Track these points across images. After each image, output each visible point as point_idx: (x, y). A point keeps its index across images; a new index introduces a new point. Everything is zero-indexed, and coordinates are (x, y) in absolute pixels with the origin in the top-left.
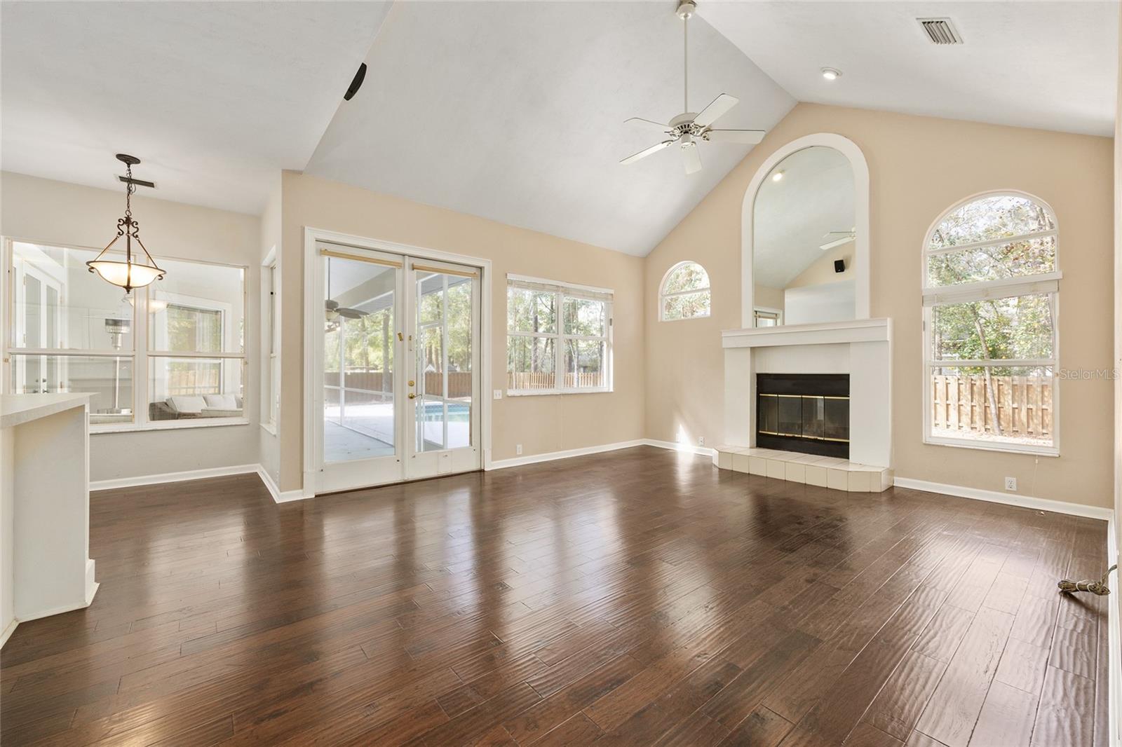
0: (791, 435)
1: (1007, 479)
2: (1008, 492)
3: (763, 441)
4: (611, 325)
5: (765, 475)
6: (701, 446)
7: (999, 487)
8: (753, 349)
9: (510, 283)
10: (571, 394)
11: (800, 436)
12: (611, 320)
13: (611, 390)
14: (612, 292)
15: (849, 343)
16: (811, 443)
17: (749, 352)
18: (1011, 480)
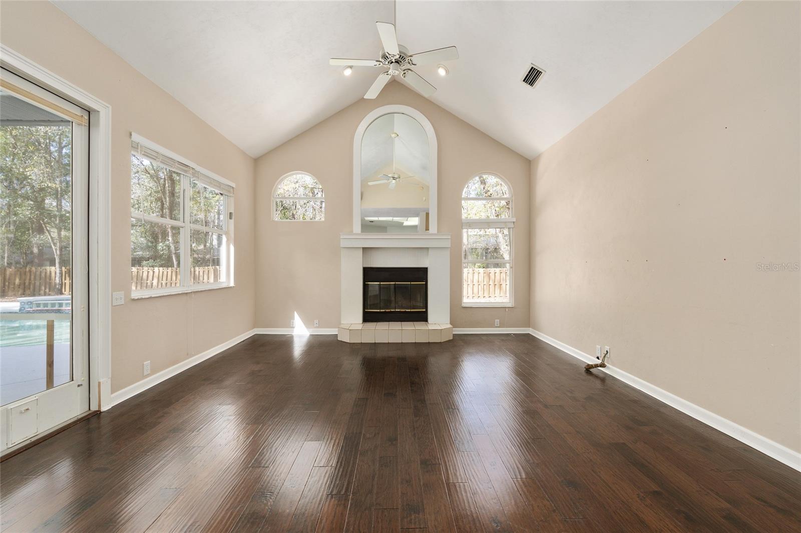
0: (389, 310)
1: (496, 320)
2: (497, 327)
3: (368, 317)
4: (231, 218)
5: (387, 342)
6: (317, 327)
7: (492, 325)
8: (364, 249)
9: (135, 146)
10: (201, 291)
11: (394, 310)
12: (231, 213)
13: (232, 284)
14: (233, 185)
15: (428, 248)
16: (402, 314)
17: (361, 250)
18: (497, 321)
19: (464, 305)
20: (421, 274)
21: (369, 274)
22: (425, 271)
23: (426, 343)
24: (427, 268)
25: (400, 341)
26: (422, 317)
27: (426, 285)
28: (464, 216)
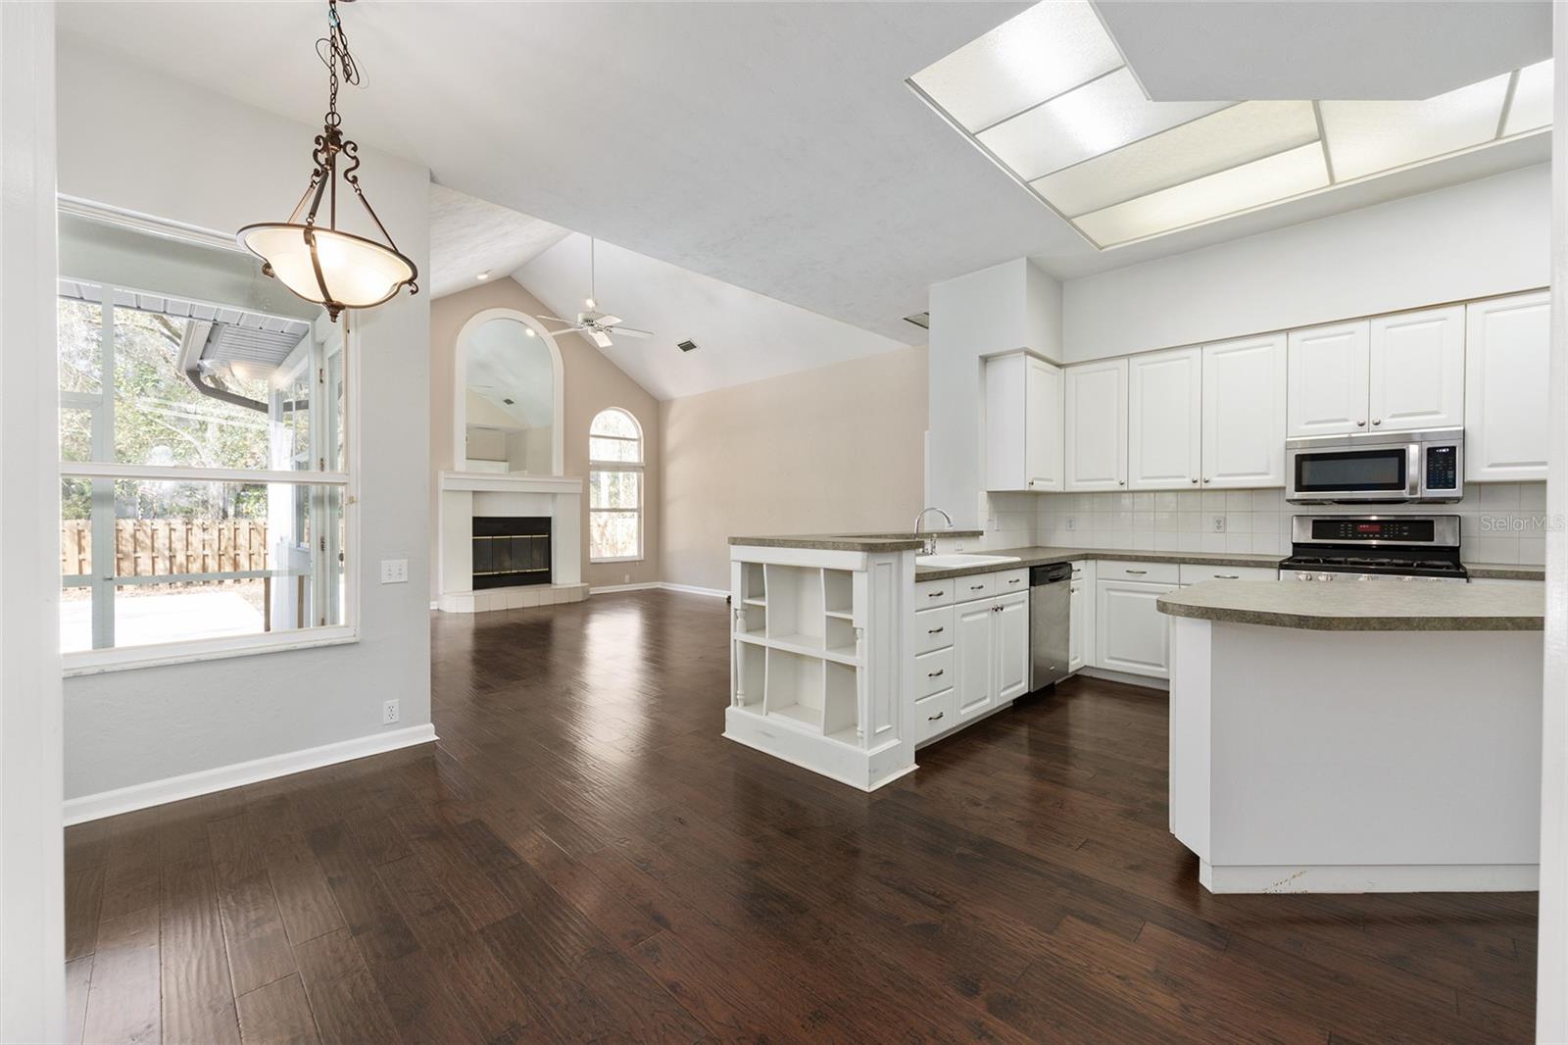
2: (627, 583)
3: (479, 582)
7: (622, 582)
8: (475, 492)
15: (554, 495)
17: (470, 496)
18: (627, 577)
19: (592, 561)
20: (543, 525)
21: (481, 525)
22: (548, 520)
23: (551, 605)
24: (550, 518)
25: (521, 606)
26: (545, 578)
27: (549, 539)
28: (591, 458)
